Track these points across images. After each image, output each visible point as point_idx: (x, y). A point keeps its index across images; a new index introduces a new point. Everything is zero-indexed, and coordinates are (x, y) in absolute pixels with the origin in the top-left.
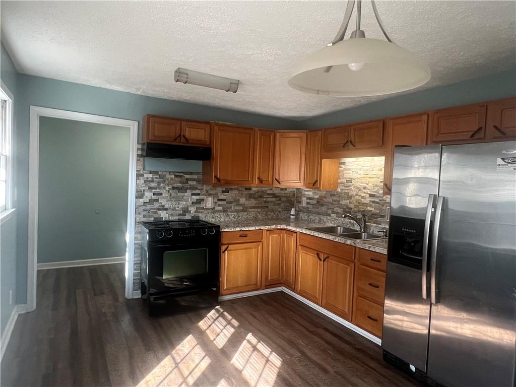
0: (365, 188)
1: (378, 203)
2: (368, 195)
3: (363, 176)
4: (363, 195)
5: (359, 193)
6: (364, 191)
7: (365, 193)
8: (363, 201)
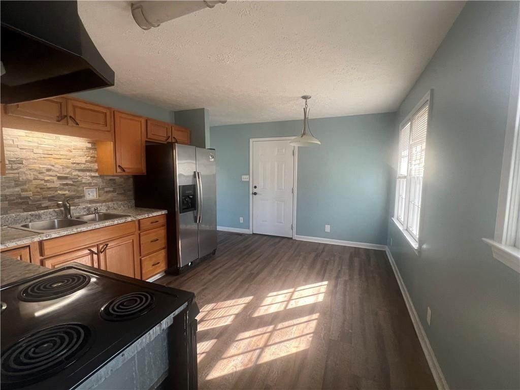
0: (48, 170)
1: (72, 185)
2: (55, 179)
3: (43, 156)
4: (47, 178)
5: (40, 176)
6: (47, 173)
7: (51, 176)
8: (49, 185)
